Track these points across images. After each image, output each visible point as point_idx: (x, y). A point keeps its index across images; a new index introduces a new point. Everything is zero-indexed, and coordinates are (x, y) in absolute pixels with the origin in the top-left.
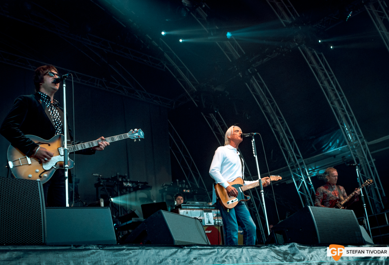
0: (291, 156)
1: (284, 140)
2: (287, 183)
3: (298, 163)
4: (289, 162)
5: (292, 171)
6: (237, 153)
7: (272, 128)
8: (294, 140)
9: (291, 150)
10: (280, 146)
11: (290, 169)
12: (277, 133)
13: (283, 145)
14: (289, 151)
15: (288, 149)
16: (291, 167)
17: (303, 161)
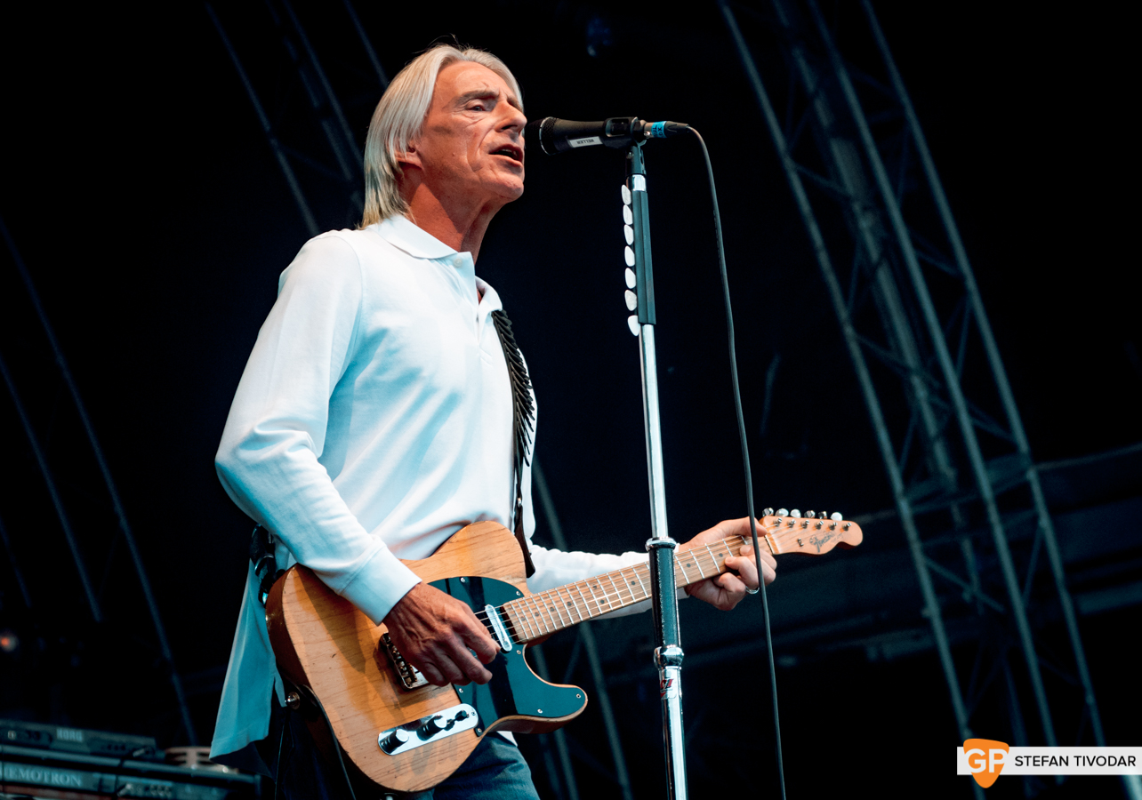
0: (932, 425)
1: (884, 278)
2: (872, 653)
3: (987, 492)
4: (906, 479)
5: (927, 552)
6: (481, 293)
7: (788, 163)
8: (971, 284)
9: (937, 372)
10: (849, 331)
11: (912, 532)
12: (833, 210)
13: (871, 321)
14: (916, 381)
15: (911, 359)
16: (918, 520)
17: (1032, 475)
